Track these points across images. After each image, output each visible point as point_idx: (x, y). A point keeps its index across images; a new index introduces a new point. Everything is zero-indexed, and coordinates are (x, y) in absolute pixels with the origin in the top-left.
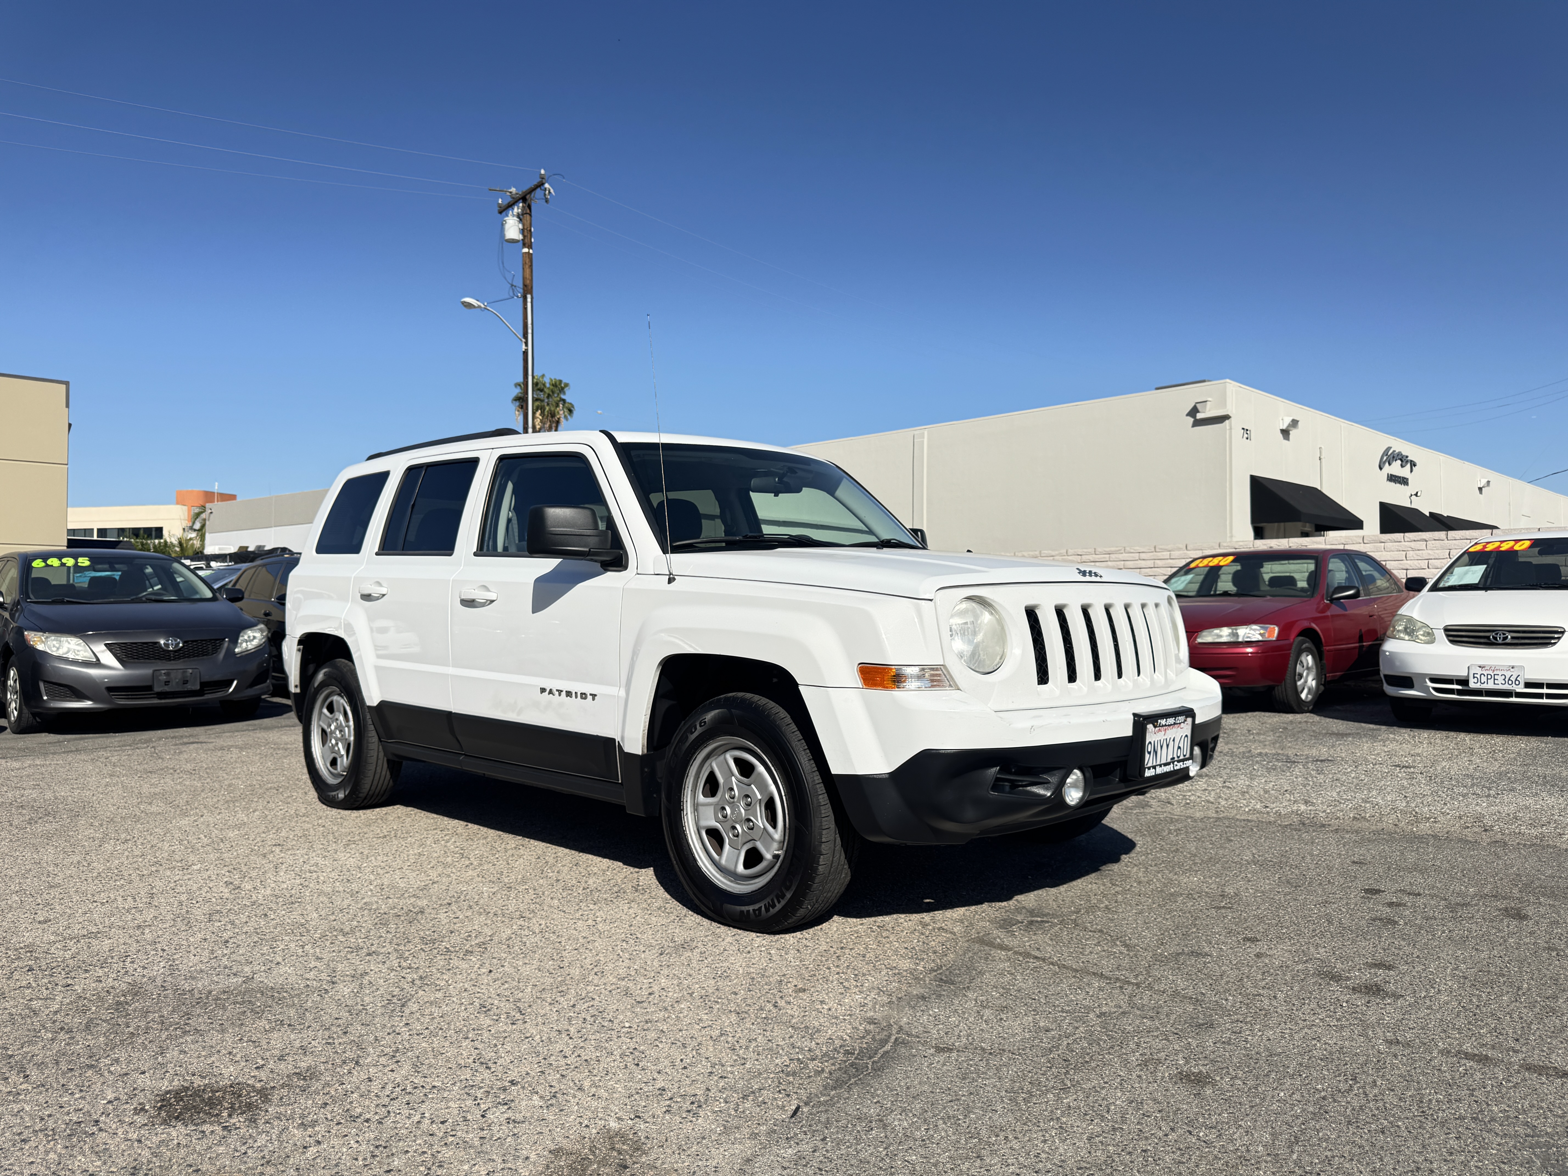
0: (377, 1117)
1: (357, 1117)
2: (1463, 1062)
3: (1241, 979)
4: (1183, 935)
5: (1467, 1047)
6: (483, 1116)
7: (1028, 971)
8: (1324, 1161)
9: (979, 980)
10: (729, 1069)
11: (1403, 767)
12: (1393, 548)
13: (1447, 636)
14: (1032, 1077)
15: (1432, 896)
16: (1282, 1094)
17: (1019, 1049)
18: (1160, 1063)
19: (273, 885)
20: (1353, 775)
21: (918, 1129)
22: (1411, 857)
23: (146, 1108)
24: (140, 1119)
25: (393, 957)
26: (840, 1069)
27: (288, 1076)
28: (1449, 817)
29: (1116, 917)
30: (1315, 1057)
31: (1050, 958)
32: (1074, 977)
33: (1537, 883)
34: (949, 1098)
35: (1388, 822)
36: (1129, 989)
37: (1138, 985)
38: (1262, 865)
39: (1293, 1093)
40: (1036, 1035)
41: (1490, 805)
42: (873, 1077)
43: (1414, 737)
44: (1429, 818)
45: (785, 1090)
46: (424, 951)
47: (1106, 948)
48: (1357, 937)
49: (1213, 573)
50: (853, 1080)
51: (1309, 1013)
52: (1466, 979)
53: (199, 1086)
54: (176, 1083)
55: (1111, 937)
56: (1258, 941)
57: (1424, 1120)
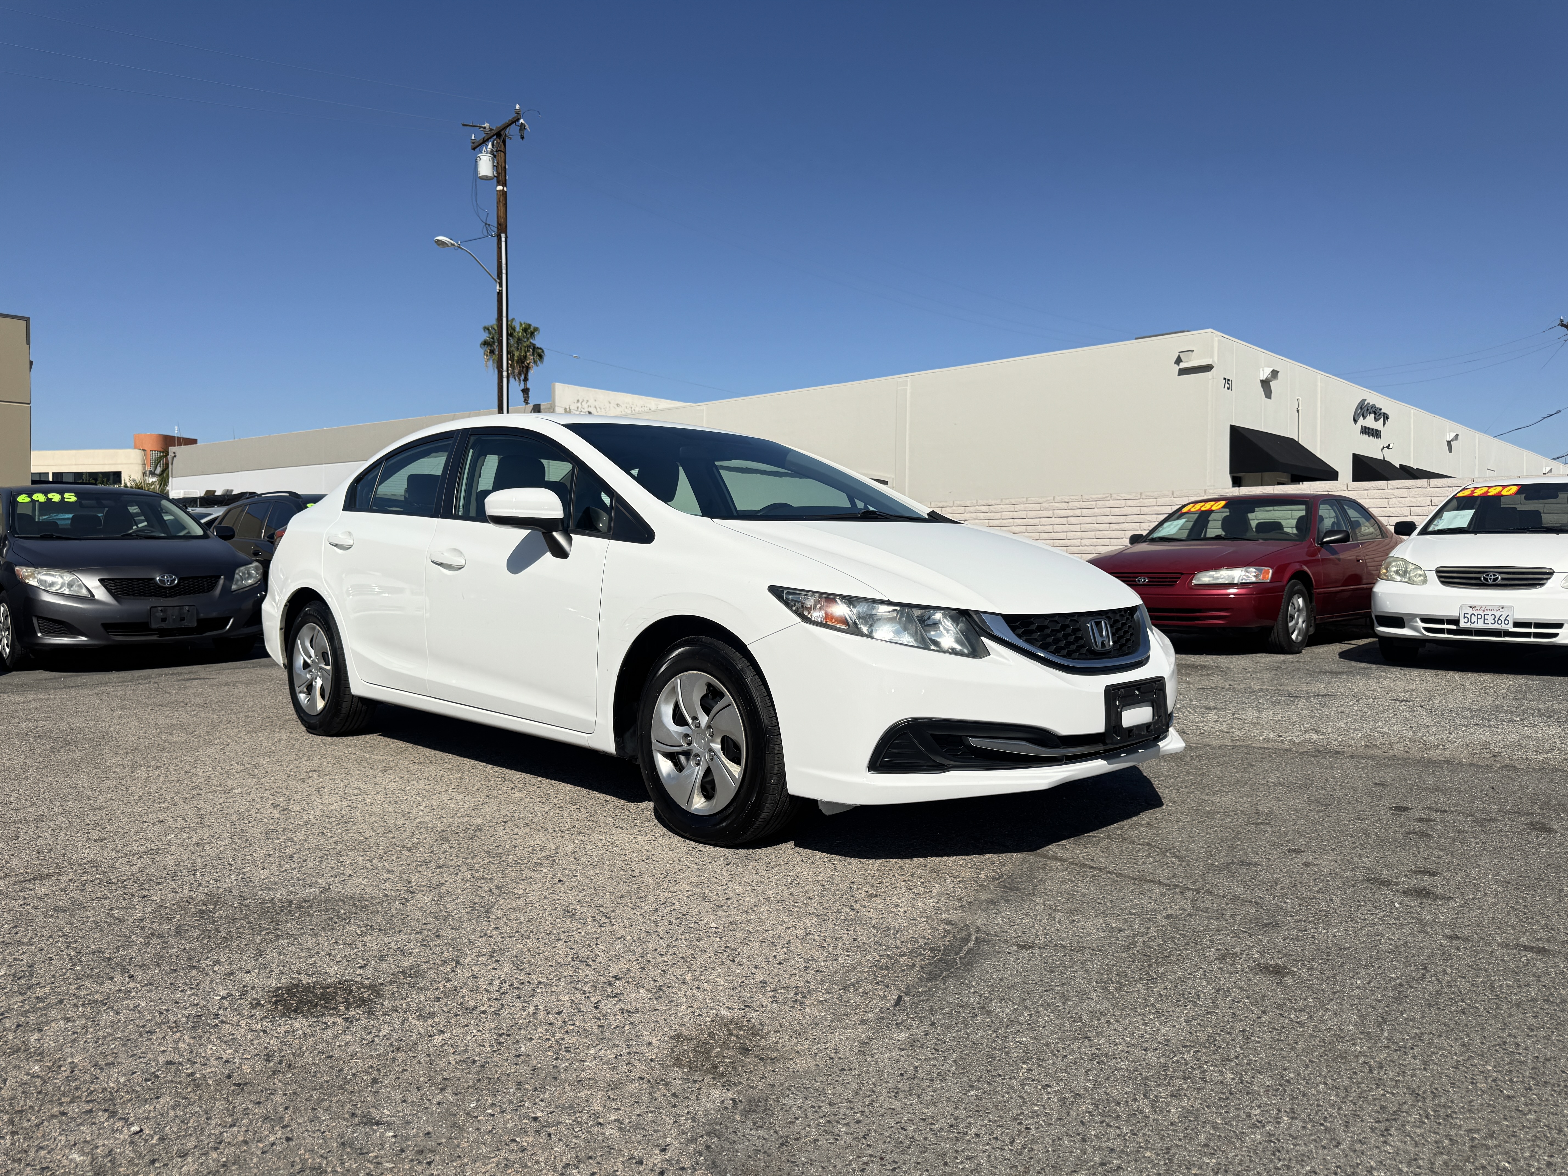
0: (492, 1009)
1: (473, 1009)
2: (1523, 953)
3: (1295, 885)
4: (1229, 847)
5: (1523, 940)
6: (596, 1008)
7: (1088, 879)
8: (1414, 1037)
9: (1042, 887)
10: (823, 964)
11: (1403, 701)
12: (1376, 496)
13: (1439, 577)
14: (1117, 970)
15: (1459, 813)
16: (1359, 982)
17: (1098, 946)
18: (1237, 957)
19: (321, 807)
20: (1356, 708)
21: (1022, 1015)
22: (1430, 781)
23: (262, 1002)
24: (258, 1013)
25: (464, 868)
26: (930, 964)
27: (393, 974)
28: (1456, 744)
29: (1160, 832)
30: (1382, 950)
31: (1106, 868)
32: (1134, 884)
33: (1554, 802)
34: (1043, 988)
35: (1399, 749)
36: (1189, 894)
37: (1198, 891)
38: (1289, 786)
39: (1370, 981)
40: (1110, 934)
41: (1492, 735)
42: (964, 971)
43: (1405, 675)
44: (1438, 746)
45: (882, 982)
46: (493, 863)
47: (1158, 859)
48: (1397, 848)
49: (1204, 518)
50: (945, 974)
51: (1367, 914)
52: (1509, 883)
53: (308, 983)
54: (283, 981)
55: (1161, 849)
56: (1302, 852)
57: (1499, 1003)
